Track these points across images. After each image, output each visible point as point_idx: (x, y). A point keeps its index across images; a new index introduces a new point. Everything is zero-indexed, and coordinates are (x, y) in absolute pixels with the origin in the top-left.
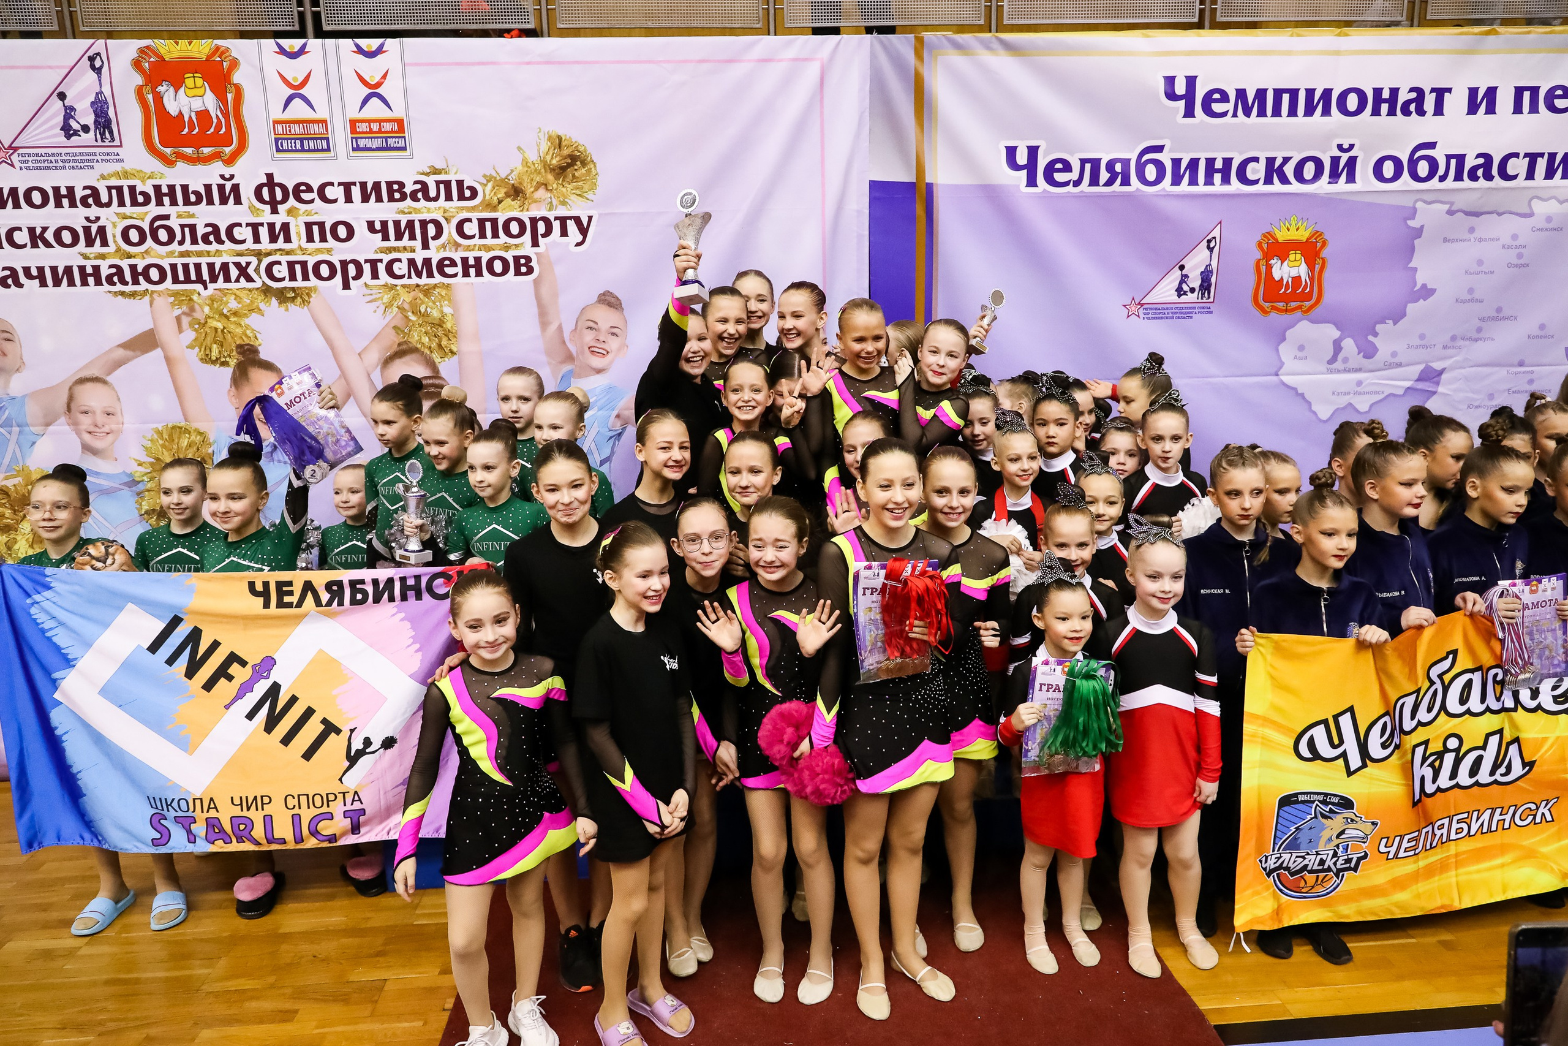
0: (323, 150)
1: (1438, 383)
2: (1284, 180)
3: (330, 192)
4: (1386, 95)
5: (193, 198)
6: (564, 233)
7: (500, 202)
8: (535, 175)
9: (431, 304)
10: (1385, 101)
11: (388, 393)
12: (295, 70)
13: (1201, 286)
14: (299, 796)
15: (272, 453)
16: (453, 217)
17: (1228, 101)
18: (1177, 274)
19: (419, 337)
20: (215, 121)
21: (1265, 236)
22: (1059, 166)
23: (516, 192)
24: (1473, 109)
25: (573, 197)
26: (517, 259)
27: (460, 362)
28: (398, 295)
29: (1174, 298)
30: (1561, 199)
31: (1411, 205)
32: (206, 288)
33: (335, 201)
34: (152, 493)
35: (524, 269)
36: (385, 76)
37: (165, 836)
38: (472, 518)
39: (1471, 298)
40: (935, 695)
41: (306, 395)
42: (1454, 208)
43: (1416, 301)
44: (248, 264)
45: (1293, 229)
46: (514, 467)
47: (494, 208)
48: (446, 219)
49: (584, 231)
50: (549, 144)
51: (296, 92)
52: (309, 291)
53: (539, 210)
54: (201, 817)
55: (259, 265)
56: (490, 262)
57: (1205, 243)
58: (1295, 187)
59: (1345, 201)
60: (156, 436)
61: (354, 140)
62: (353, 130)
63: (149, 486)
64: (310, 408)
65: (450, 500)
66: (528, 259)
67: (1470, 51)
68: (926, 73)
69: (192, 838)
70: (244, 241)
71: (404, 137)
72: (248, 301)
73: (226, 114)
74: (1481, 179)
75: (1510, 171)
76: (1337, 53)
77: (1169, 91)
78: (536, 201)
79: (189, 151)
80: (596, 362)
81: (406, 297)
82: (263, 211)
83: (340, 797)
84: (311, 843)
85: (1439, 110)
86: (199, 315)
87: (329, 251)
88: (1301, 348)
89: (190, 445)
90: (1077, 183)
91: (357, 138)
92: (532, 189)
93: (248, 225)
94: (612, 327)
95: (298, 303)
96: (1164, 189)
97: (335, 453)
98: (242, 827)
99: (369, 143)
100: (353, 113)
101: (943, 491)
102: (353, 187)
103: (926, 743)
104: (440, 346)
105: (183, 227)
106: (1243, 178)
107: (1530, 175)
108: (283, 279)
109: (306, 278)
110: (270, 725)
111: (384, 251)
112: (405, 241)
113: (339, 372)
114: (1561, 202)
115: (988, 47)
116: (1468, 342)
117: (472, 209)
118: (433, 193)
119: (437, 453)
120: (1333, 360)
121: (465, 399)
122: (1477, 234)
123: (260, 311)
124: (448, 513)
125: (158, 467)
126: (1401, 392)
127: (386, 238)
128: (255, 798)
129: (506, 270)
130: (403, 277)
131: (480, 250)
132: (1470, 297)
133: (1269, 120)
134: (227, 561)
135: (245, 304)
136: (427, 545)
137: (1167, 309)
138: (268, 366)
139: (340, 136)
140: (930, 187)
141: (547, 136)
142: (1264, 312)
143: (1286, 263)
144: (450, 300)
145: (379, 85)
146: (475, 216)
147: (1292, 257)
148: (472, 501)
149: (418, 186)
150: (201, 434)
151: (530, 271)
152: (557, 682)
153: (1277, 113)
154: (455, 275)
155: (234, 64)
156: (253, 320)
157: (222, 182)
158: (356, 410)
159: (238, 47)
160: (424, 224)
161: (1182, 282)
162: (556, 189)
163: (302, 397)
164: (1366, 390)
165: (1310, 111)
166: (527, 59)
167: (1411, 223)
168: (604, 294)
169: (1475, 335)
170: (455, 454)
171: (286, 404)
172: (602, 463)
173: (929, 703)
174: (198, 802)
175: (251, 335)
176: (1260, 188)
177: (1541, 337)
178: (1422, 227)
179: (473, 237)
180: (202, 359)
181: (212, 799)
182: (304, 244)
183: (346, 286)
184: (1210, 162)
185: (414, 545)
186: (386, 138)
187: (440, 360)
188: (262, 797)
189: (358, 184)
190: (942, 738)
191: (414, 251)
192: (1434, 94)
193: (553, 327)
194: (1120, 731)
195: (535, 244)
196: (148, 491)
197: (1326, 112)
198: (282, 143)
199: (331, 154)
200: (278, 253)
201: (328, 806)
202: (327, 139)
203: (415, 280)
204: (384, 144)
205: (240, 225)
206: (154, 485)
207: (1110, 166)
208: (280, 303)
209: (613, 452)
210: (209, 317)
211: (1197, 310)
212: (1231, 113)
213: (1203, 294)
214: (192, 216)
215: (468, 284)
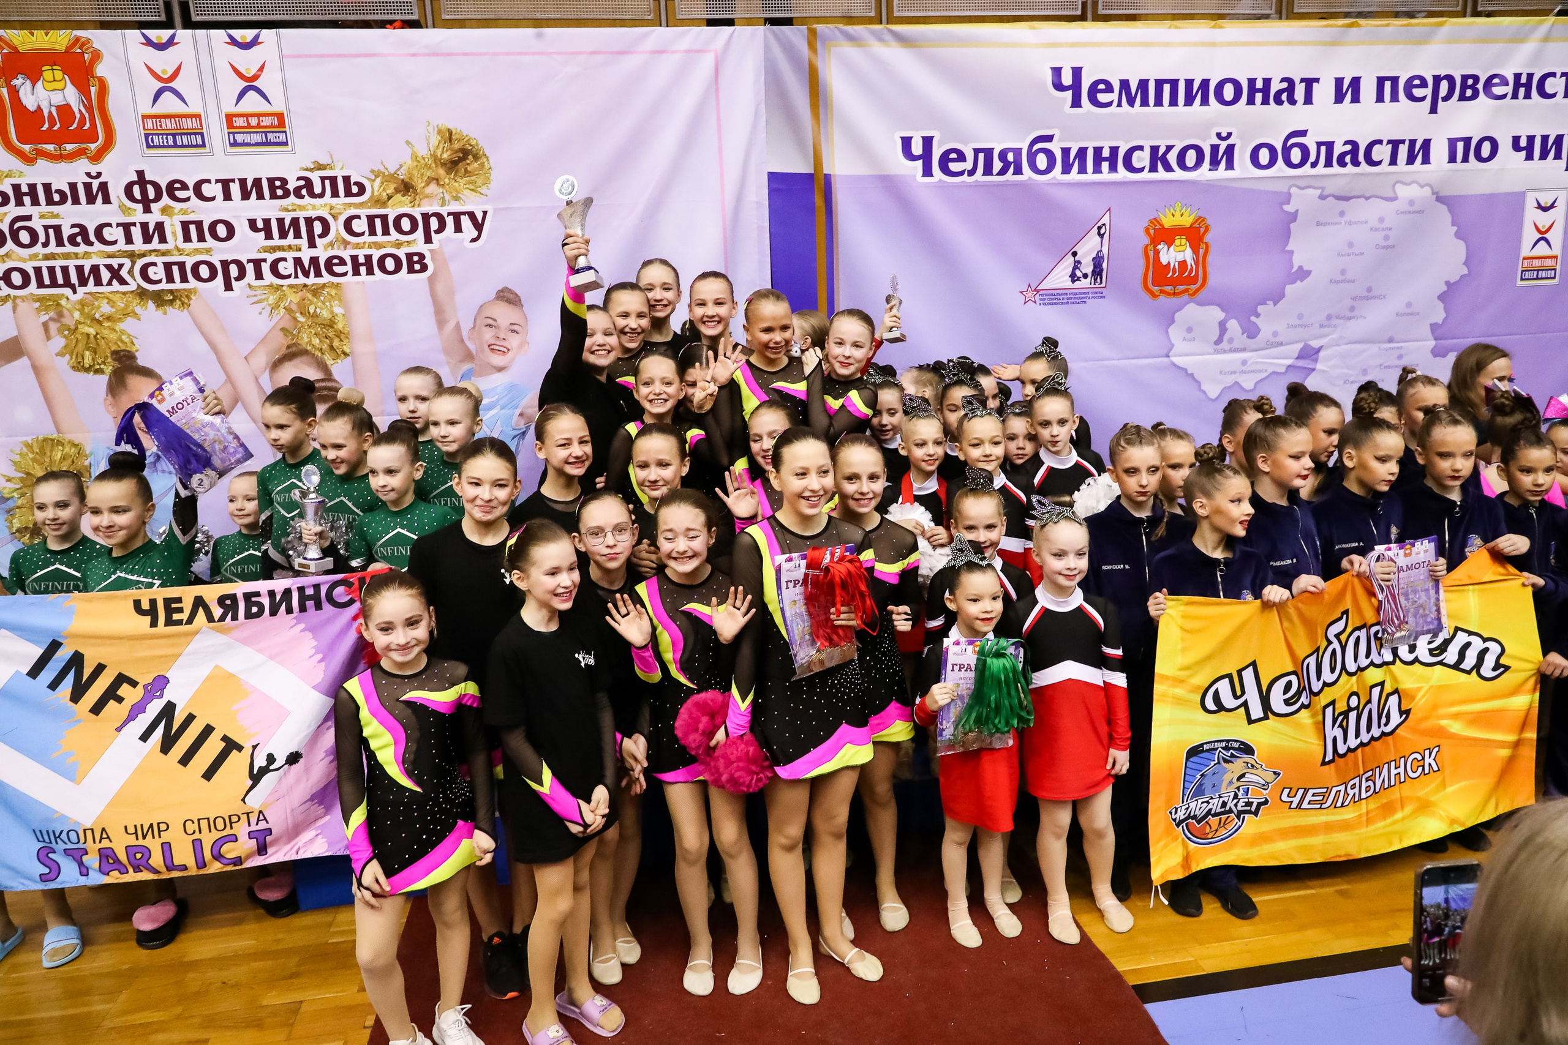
0: (197, 146)
1: (1316, 361)
2: (1168, 168)
3: (206, 190)
4: (1259, 85)
5: (56, 197)
6: (458, 229)
7: (390, 198)
8: (425, 170)
9: (320, 304)
10: (1259, 91)
11: (278, 396)
12: (164, 62)
13: (1094, 272)
14: (199, 820)
15: (155, 463)
16: (340, 214)
17: (1112, 91)
18: (1070, 261)
19: (308, 339)
20: (78, 116)
21: (1151, 222)
22: (953, 156)
23: (406, 187)
24: (1339, 98)
25: (467, 192)
26: (409, 256)
27: (354, 364)
28: (285, 295)
29: (1068, 283)
30: (1422, 183)
31: (1285, 190)
32: (75, 292)
33: (213, 199)
34: (24, 510)
35: (417, 267)
36: (261, 69)
37: (55, 871)
38: (373, 523)
39: (1343, 279)
40: (851, 679)
41: (189, 401)
42: (1326, 193)
43: (1293, 282)
44: (121, 266)
45: (1178, 214)
46: (418, 470)
47: (384, 204)
48: (334, 217)
49: (479, 227)
50: (439, 138)
51: (166, 85)
52: (189, 294)
53: (431, 205)
54: (93, 847)
55: (132, 267)
56: (382, 260)
57: (1095, 230)
58: (1178, 174)
59: (1226, 187)
60: (25, 450)
61: (231, 136)
62: (230, 124)
63: (20, 502)
64: (194, 415)
65: (350, 504)
66: (422, 256)
67: (1334, 43)
68: (820, 65)
69: (84, 871)
70: (115, 242)
71: (285, 132)
72: (122, 305)
73: (89, 109)
74: (1349, 165)
75: (1375, 157)
76: (1213, 44)
77: (1057, 82)
78: (427, 197)
79: (50, 147)
80: (497, 360)
81: (293, 298)
82: (135, 210)
83: (244, 818)
84: (215, 867)
85: (1308, 100)
86: (68, 321)
87: (208, 251)
88: (1189, 330)
89: (64, 458)
90: (972, 173)
91: (234, 133)
92: (423, 185)
93: (118, 225)
94: (512, 324)
95: (177, 306)
96: (1054, 178)
97: (223, 460)
98: (139, 856)
99: (247, 138)
100: (230, 107)
101: (853, 477)
102: (231, 184)
103: (844, 728)
104: (331, 347)
105: (46, 228)
106: (1129, 166)
107: (1393, 161)
108: (160, 281)
109: (184, 279)
110: (167, 746)
111: (267, 250)
112: (290, 239)
113: (225, 377)
114: (1422, 186)
115: (881, 40)
116: (1341, 321)
117: (361, 205)
118: (318, 190)
119: (334, 457)
120: (1219, 341)
121: (363, 401)
122: (1347, 218)
123: (136, 316)
124: (349, 518)
125: (29, 483)
126: (1283, 370)
127: (269, 236)
128: (151, 826)
129: (398, 268)
130: (289, 276)
131: (370, 247)
132: (1341, 278)
133: (1152, 109)
134: (113, 577)
135: (119, 308)
136: (326, 552)
137: (1062, 294)
138: (147, 373)
139: (216, 132)
140: (828, 178)
141: (436, 129)
142: (1154, 296)
143: (1172, 247)
144: (340, 300)
145: (255, 77)
146: (364, 212)
147: (1177, 242)
148: (373, 505)
149: (302, 183)
150: (75, 445)
151: (424, 268)
152: (470, 688)
153: (1159, 102)
154: (345, 274)
155: (97, 56)
156: (128, 325)
157: (89, 180)
158: (245, 415)
159: (99, 38)
160: (309, 221)
161: (1074, 269)
162: (448, 184)
163: (185, 403)
164: (1250, 369)
165: (1189, 101)
166: (412, 51)
167: (1286, 208)
168: (502, 291)
169: (1350, 314)
170: (354, 458)
171: (168, 411)
173: (846, 687)
174: (89, 833)
175: (127, 340)
176: (1146, 175)
177: (1408, 314)
178: (1297, 211)
179: (362, 234)
180: (73, 367)
181: (103, 829)
182: (182, 245)
183: (228, 287)
184: (1098, 151)
185: (313, 553)
186: (266, 133)
187: (332, 362)
188: (158, 824)
189: (237, 181)
190: (860, 720)
191: (300, 250)
192: (1304, 84)
193: (450, 326)
194: (1031, 707)
195: (428, 240)
196: (19, 507)
197: (1205, 101)
198: (152, 139)
199: (207, 150)
200: (153, 254)
201: (231, 828)
202: (202, 134)
203: (302, 280)
204: (264, 139)
205: (110, 225)
206: (25, 502)
207: (1003, 155)
208: (158, 306)
210: (80, 323)
211: (1090, 296)
212: (1115, 103)
213: (1095, 280)
214: (57, 216)
215: (358, 283)
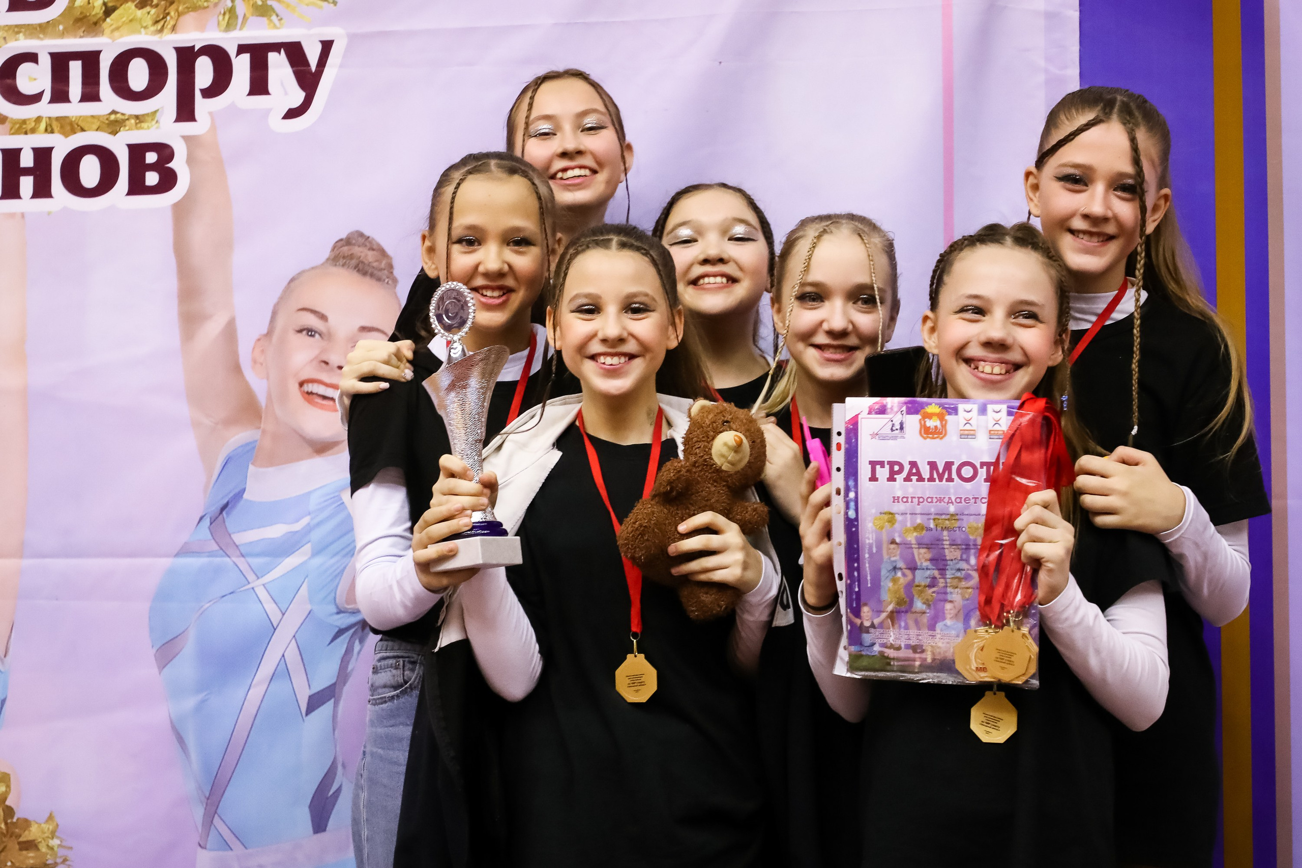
6: (259, 86)
7: (108, 12)
26: (137, 151)
35: (152, 178)
47: (94, 28)
49: (308, 79)
53: (202, 28)
56: (72, 161)
66: (165, 152)
78: (195, 7)
80: (318, 422)
94: (362, 328)
117: (43, 29)
129: (108, 181)
131: (49, 130)
146: (45, 46)
168: (347, 241)
172: (314, 703)
179: (36, 98)
193: (212, 329)
195: (186, 112)
209: (343, 674)
215: (12, 215)
